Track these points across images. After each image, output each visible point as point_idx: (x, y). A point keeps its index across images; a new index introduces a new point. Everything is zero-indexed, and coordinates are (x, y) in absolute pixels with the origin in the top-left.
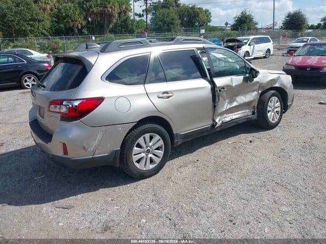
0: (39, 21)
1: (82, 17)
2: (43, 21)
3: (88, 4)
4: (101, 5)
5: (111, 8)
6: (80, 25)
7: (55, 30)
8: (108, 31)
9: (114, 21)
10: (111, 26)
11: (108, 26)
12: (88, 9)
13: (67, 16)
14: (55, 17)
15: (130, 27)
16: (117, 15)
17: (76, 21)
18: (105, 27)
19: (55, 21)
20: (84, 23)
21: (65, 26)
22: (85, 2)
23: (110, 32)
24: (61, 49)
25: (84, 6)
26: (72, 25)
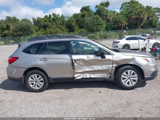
0: (101, 25)
1: (126, 21)
2: (103, 25)
3: (130, 14)
4: (137, 14)
5: (143, 15)
6: (124, 25)
7: (112, 28)
8: (140, 27)
9: (144, 22)
10: (142, 24)
11: (140, 25)
12: (130, 17)
13: (119, 21)
14: (113, 22)
15: (154, 24)
16: (146, 19)
17: (123, 23)
18: (138, 25)
19: (113, 24)
20: (127, 24)
21: (117, 26)
22: (129, 14)
23: (141, 28)
24: (108, 37)
25: (128, 16)
26: (120, 25)
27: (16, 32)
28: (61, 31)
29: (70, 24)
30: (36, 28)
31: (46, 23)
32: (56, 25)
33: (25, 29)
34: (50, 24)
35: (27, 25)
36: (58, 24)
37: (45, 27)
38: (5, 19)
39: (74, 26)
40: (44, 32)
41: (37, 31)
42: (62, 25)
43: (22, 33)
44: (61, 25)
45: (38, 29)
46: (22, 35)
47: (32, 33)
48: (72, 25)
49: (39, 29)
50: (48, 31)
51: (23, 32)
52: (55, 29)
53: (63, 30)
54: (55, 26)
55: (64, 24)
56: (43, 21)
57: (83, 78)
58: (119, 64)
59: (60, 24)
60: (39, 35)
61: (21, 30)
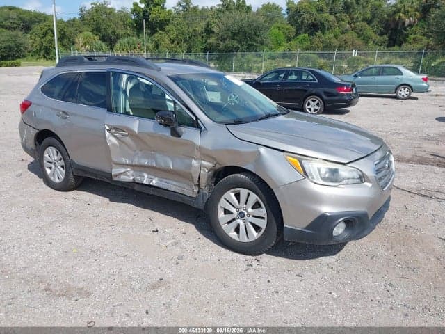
27: (224, 40)
28: (359, 42)
29: (395, 19)
30: (287, 29)
31: (319, 17)
32: (349, 23)
33: (245, 34)
34: (332, 18)
35: (253, 21)
36: (357, 18)
37: (314, 28)
38: (218, 6)
39: (410, 25)
40: (307, 44)
41: (289, 40)
42: (369, 22)
43: (236, 44)
44: (364, 24)
45: (292, 35)
46: (237, 49)
47: (262, 43)
48: (404, 23)
49: (297, 34)
50: (317, 42)
51: (240, 42)
52: (341, 36)
53: (366, 40)
54: (348, 26)
55: (376, 20)
56: (314, 11)
57: (133, 183)
58: (219, 164)
59: (363, 20)
60: (290, 51)
61: (234, 36)
